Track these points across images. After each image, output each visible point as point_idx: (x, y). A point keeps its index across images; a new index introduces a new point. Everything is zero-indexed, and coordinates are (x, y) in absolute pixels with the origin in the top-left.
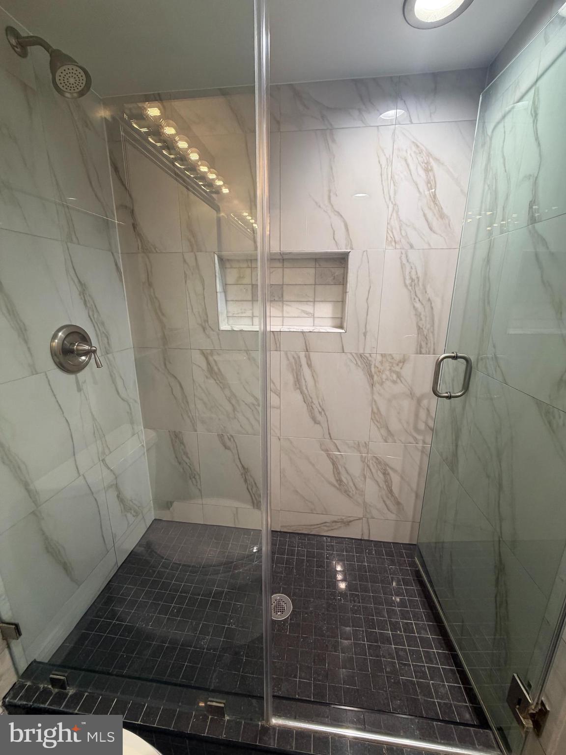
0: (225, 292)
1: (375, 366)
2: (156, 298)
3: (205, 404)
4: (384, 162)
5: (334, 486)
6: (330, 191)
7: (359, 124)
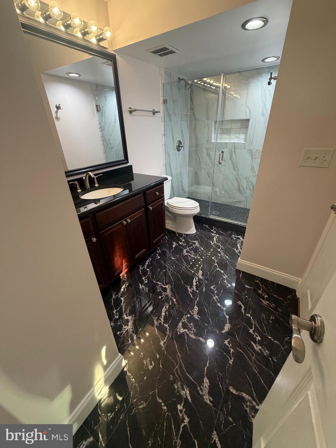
0: (215, 131)
1: (254, 153)
2: (196, 133)
3: (205, 164)
4: (263, 92)
5: (238, 190)
6: (246, 101)
7: (257, 81)
